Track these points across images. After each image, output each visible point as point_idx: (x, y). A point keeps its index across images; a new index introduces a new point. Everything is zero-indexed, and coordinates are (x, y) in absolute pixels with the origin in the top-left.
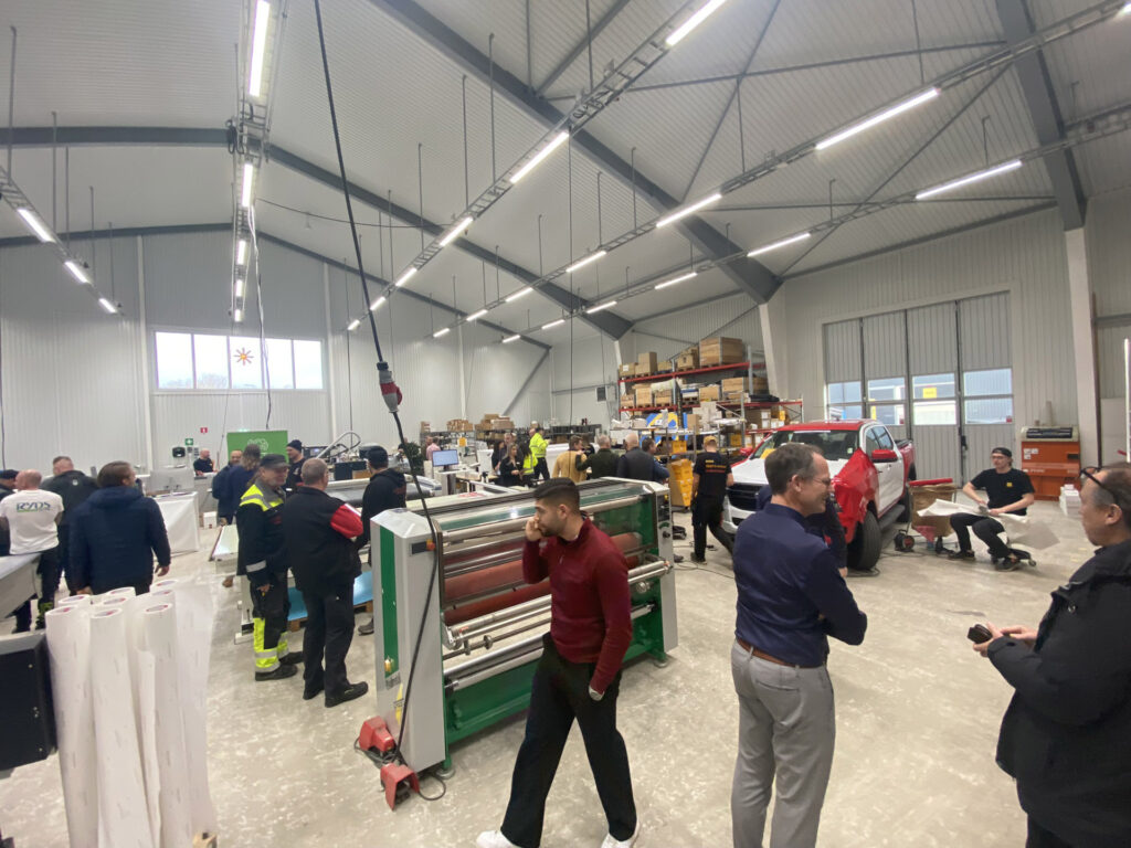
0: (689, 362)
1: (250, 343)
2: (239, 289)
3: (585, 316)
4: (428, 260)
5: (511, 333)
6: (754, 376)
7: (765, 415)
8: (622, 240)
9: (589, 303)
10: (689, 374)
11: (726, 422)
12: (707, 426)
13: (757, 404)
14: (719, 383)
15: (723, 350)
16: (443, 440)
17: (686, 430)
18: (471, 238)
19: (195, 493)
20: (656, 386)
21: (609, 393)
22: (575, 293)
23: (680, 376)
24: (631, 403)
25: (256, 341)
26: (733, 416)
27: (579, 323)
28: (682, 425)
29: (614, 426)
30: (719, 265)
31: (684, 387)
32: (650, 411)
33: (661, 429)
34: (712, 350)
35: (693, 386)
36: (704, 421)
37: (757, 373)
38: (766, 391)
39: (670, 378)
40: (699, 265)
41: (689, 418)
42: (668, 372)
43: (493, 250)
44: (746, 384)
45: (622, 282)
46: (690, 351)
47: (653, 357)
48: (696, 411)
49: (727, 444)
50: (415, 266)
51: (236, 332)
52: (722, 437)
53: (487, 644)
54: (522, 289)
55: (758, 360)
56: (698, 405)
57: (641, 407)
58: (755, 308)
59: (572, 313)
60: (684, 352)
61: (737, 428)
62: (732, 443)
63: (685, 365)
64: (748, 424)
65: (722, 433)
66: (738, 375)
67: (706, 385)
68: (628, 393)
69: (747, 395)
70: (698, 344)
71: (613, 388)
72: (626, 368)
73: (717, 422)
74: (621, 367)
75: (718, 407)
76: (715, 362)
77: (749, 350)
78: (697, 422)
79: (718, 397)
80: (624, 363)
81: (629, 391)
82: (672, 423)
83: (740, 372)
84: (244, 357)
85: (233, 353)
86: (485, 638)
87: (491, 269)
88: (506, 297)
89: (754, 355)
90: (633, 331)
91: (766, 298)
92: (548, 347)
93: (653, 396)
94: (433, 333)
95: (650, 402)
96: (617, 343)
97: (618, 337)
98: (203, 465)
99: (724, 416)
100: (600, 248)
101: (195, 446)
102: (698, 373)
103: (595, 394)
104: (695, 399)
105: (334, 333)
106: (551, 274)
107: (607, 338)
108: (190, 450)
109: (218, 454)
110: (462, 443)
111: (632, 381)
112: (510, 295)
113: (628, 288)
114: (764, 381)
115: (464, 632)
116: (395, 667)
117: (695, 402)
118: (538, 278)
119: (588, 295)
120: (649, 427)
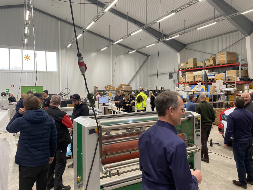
0: (212, 63)
1: (30, 53)
2: (26, 30)
3: (165, 42)
4: (99, 18)
5: (133, 50)
6: (242, 69)
7: (246, 87)
8: (183, 8)
9: (166, 36)
10: (211, 68)
11: (227, 89)
12: (218, 91)
13: (242, 81)
14: (225, 72)
15: (227, 57)
16: (103, 93)
17: (209, 93)
18: (117, 8)
19: (9, 110)
20: (195, 73)
21: (174, 76)
22: (161, 31)
23: (207, 69)
24: (184, 80)
25: (32, 52)
26: (231, 87)
27: (162, 45)
28: (207, 90)
29: (176, 89)
30: (228, 19)
31: (208, 74)
32: (192, 84)
33: (197, 91)
34: (222, 57)
35: (213, 73)
36: (217, 89)
37: (243, 68)
38: (247, 76)
39: (202, 69)
40: (217, 19)
41: (210, 87)
42: (201, 67)
43: (126, 14)
44: (238, 73)
45: (182, 27)
46: (212, 58)
47: (195, 60)
48: (213, 84)
49: (228, 99)
50: (94, 21)
51: (25, 48)
52: (225, 97)
53: (118, 174)
54: (138, 30)
55: (244, 63)
56: (215, 82)
57: (188, 82)
58: (244, 38)
59: (159, 40)
60: (209, 58)
61: (232, 92)
62: (230, 99)
63: (209, 64)
64: (238, 91)
65: (225, 95)
66: (234, 69)
67: (219, 73)
68: (182, 76)
69: (238, 78)
70: (216, 54)
71: (176, 74)
72: (182, 65)
73: (223, 89)
74: (180, 64)
75: (224, 83)
76: (223, 63)
77: (240, 58)
78: (214, 89)
79: (224, 79)
80: (181, 62)
81: (183, 75)
82: (203, 90)
83: (235, 67)
84: (28, 58)
85: (24, 56)
86: (118, 171)
87: (125, 21)
88: (131, 33)
89: (242, 60)
90: (186, 49)
91: (249, 34)
92: (148, 56)
93: (194, 77)
94: (101, 49)
95: (193, 80)
96: (179, 54)
97: (179, 51)
98: (12, 99)
99: (227, 87)
100: (173, 11)
101: (9, 92)
102: (215, 68)
103: (168, 76)
104: (213, 79)
105: (62, 49)
106: (150, 23)
107: (174, 52)
108: (7, 93)
109: (18, 95)
110: (111, 95)
111: (185, 71)
112: (133, 32)
113: (184, 29)
114: (247, 72)
115: (109, 168)
116: (81, 180)
117: (213, 80)
118: (145, 25)
119: (166, 33)
120: (192, 90)
